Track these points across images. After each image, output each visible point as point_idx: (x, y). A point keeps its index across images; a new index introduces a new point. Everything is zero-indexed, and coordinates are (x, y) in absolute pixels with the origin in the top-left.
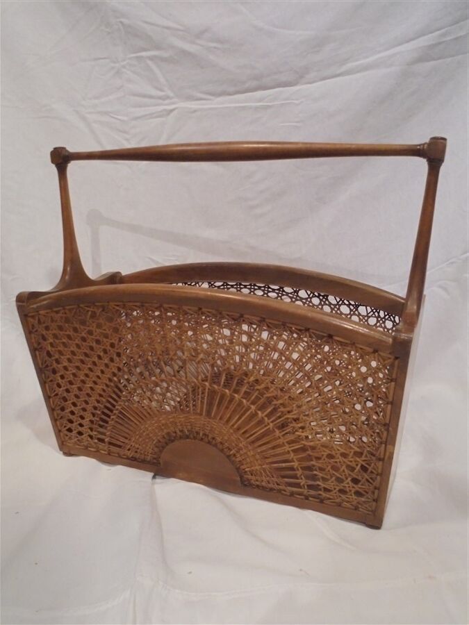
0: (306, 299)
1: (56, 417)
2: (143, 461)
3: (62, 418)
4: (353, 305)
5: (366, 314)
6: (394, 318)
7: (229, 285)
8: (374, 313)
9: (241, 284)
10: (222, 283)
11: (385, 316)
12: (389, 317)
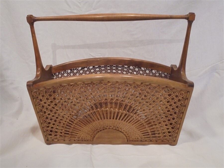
0: (133, 69)
1: (44, 131)
2: (88, 140)
3: (47, 130)
4: (150, 70)
5: (155, 73)
6: (165, 73)
7: (101, 67)
8: (158, 72)
9: (106, 66)
10: (98, 66)
11: (161, 73)
12: (163, 73)
